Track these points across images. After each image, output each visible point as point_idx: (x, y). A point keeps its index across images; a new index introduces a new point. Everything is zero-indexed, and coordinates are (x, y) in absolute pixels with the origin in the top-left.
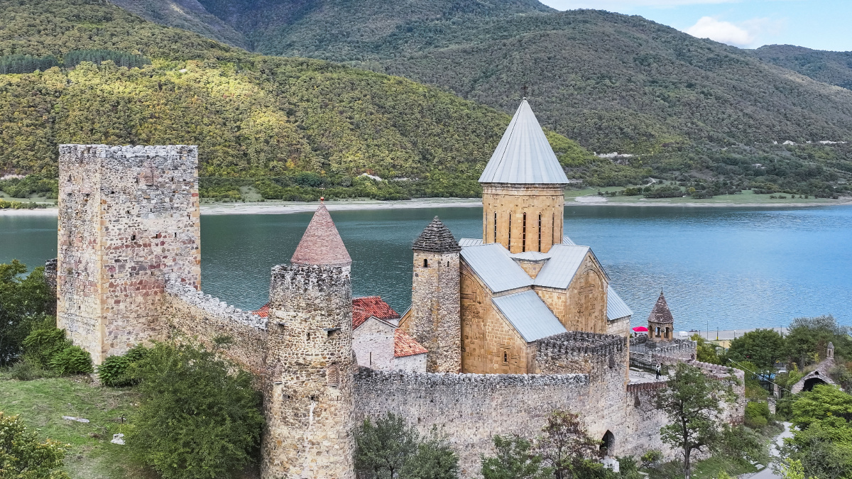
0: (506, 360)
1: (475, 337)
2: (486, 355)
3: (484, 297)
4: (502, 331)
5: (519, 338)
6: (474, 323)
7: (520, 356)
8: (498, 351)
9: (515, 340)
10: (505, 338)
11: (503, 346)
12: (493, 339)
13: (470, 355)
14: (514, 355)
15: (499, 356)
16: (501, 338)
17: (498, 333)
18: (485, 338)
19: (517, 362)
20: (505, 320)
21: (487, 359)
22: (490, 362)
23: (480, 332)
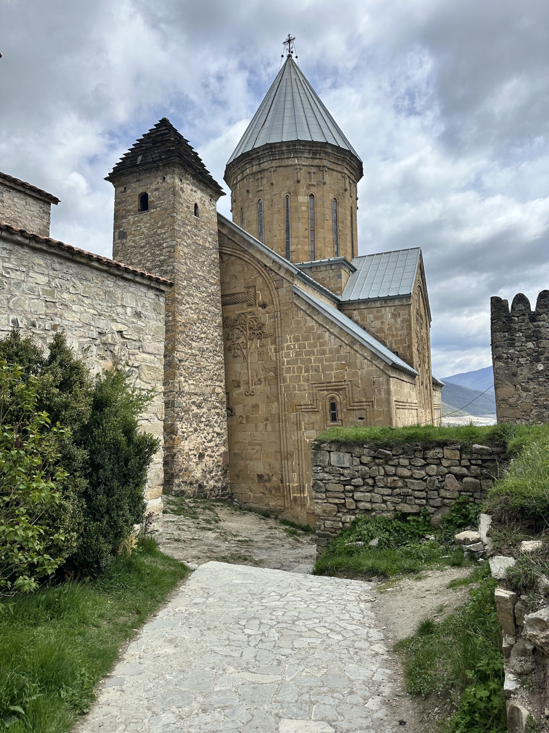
0: (334, 418)
1: (256, 379)
2: (283, 414)
3: (275, 291)
4: (323, 353)
5: (368, 360)
6: (251, 350)
7: (372, 401)
8: (315, 399)
9: (355, 366)
10: (330, 368)
11: (327, 386)
12: (299, 376)
13: (244, 421)
14: (357, 402)
15: (316, 410)
16: (321, 368)
17: (312, 359)
18: (279, 377)
19: (364, 417)
20: (327, 327)
21: (287, 423)
22: (296, 427)
23: (267, 367)
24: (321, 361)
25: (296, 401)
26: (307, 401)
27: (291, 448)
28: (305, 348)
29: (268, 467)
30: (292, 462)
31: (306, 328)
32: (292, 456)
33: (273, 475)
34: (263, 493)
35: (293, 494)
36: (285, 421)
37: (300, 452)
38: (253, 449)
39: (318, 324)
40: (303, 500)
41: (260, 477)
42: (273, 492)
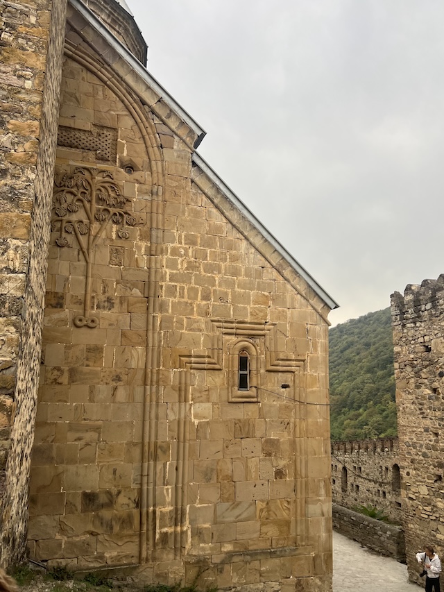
0: (243, 383)
1: (102, 298)
2: (155, 371)
3: (156, 149)
4: (236, 272)
5: (302, 296)
6: (99, 241)
7: (304, 361)
8: (216, 347)
9: (284, 303)
10: (245, 299)
11: (237, 329)
12: (191, 304)
13: (65, 379)
14: (282, 360)
15: (217, 366)
16: (230, 297)
17: (217, 279)
18: (152, 299)
19: (291, 384)
20: (246, 234)
21: (162, 388)
22: (177, 396)
23: (128, 278)
24: (231, 285)
25: (181, 348)
26: (202, 349)
27: (165, 436)
28: (205, 258)
29: (111, 476)
30: (165, 465)
31: (210, 226)
32: (165, 451)
33: (119, 493)
34: (92, 533)
35: (161, 528)
36: (158, 383)
37: (182, 444)
38: (79, 439)
39: (230, 225)
40: (179, 539)
41: (89, 498)
42: (117, 528)
